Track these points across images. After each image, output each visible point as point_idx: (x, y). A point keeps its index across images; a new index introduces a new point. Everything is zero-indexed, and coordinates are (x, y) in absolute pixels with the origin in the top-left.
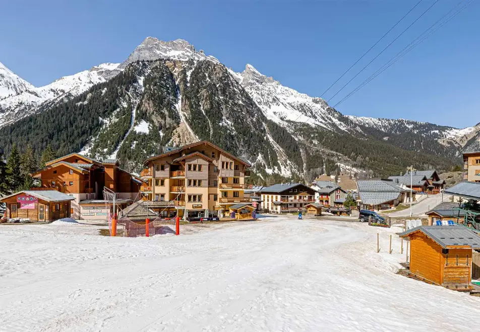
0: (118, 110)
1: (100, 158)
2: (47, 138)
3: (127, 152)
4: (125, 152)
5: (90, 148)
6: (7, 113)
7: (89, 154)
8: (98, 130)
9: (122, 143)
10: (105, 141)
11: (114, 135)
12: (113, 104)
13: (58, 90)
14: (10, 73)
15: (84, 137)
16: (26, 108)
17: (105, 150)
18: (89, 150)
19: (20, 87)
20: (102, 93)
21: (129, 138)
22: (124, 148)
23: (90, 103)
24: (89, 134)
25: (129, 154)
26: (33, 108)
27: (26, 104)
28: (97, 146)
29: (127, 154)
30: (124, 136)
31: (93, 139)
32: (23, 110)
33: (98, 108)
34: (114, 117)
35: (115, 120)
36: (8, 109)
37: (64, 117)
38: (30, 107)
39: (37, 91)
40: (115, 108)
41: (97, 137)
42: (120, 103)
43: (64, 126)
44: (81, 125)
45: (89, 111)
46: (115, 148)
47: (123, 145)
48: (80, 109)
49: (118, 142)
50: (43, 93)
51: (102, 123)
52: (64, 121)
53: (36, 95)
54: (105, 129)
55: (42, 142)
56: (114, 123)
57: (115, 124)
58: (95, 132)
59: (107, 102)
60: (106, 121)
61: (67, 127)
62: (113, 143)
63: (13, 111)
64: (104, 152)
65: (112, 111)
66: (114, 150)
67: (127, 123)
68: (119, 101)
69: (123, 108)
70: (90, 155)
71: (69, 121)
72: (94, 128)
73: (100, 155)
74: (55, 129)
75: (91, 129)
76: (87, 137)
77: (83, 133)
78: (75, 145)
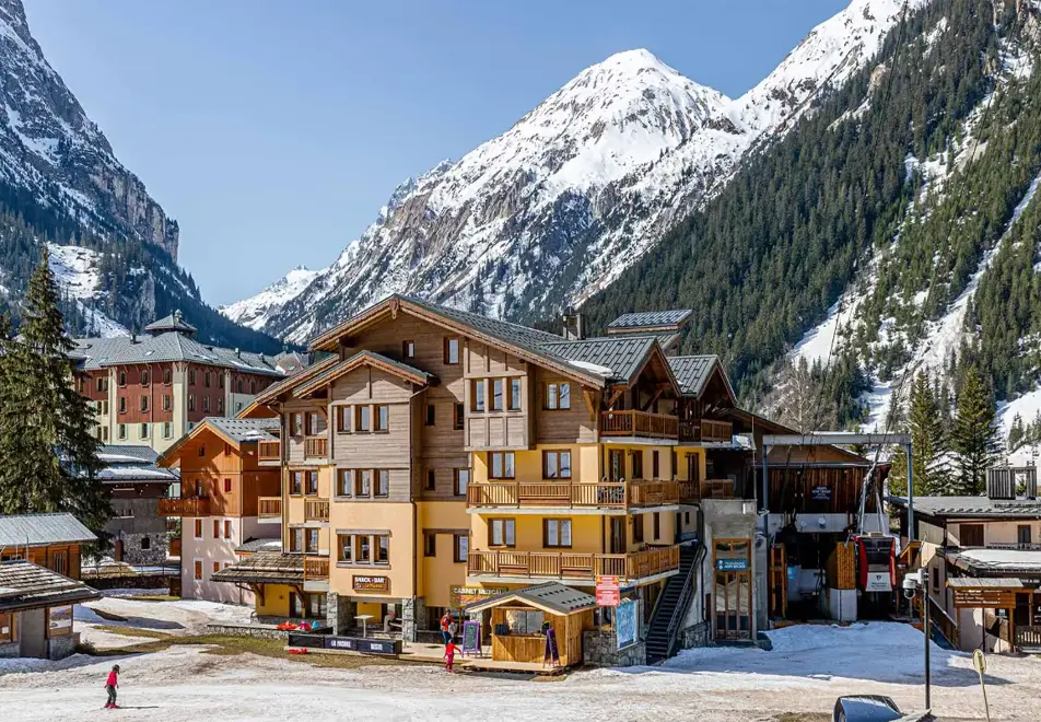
0: (988, 101)
1: (895, 337)
2: (726, 283)
3: (1013, 295)
4: (1006, 295)
5: (862, 300)
6: (655, 217)
7: (854, 326)
8: (900, 213)
9: (996, 251)
10: (921, 257)
11: (961, 221)
12: (967, 80)
13: (793, 86)
14: (669, 76)
15: (842, 259)
16: (700, 185)
17: (920, 298)
18: (859, 307)
19: (692, 116)
20: (923, 47)
21: (1028, 223)
22: (1000, 273)
23: (877, 107)
24: (860, 242)
25: (1022, 304)
26: (718, 180)
27: (701, 171)
28: (887, 287)
29: (1011, 306)
30: (1009, 214)
31: (878, 259)
32: (693, 194)
33: (903, 119)
34: (968, 138)
35: (969, 149)
36: (656, 203)
37: (784, 190)
38: (711, 175)
39: (732, 114)
40: (974, 98)
41: (894, 247)
42: (1000, 67)
43: (782, 226)
44: (834, 211)
45: (868, 141)
46: (964, 280)
47: (999, 262)
48: (837, 145)
49: (978, 252)
50: (749, 117)
51: (918, 179)
52: (780, 206)
53: (731, 129)
54: (926, 204)
55: (710, 303)
56: (967, 170)
57: (972, 168)
58: (885, 228)
59: (942, 81)
60: (935, 167)
61: (789, 230)
62: (953, 263)
63: (668, 205)
64: (913, 308)
65: (961, 115)
66: (957, 293)
67: (1024, 153)
68: (994, 57)
69: (1014, 83)
70: (861, 329)
71: (796, 204)
72: (883, 209)
73: (900, 323)
74: (751, 246)
75: (870, 217)
76: (854, 256)
77: (841, 241)
78: (807, 294)
